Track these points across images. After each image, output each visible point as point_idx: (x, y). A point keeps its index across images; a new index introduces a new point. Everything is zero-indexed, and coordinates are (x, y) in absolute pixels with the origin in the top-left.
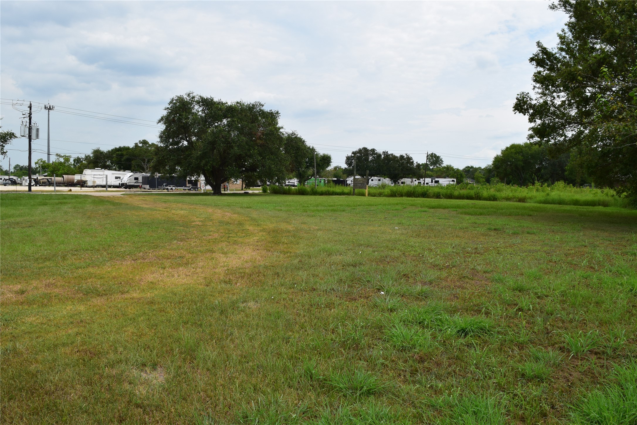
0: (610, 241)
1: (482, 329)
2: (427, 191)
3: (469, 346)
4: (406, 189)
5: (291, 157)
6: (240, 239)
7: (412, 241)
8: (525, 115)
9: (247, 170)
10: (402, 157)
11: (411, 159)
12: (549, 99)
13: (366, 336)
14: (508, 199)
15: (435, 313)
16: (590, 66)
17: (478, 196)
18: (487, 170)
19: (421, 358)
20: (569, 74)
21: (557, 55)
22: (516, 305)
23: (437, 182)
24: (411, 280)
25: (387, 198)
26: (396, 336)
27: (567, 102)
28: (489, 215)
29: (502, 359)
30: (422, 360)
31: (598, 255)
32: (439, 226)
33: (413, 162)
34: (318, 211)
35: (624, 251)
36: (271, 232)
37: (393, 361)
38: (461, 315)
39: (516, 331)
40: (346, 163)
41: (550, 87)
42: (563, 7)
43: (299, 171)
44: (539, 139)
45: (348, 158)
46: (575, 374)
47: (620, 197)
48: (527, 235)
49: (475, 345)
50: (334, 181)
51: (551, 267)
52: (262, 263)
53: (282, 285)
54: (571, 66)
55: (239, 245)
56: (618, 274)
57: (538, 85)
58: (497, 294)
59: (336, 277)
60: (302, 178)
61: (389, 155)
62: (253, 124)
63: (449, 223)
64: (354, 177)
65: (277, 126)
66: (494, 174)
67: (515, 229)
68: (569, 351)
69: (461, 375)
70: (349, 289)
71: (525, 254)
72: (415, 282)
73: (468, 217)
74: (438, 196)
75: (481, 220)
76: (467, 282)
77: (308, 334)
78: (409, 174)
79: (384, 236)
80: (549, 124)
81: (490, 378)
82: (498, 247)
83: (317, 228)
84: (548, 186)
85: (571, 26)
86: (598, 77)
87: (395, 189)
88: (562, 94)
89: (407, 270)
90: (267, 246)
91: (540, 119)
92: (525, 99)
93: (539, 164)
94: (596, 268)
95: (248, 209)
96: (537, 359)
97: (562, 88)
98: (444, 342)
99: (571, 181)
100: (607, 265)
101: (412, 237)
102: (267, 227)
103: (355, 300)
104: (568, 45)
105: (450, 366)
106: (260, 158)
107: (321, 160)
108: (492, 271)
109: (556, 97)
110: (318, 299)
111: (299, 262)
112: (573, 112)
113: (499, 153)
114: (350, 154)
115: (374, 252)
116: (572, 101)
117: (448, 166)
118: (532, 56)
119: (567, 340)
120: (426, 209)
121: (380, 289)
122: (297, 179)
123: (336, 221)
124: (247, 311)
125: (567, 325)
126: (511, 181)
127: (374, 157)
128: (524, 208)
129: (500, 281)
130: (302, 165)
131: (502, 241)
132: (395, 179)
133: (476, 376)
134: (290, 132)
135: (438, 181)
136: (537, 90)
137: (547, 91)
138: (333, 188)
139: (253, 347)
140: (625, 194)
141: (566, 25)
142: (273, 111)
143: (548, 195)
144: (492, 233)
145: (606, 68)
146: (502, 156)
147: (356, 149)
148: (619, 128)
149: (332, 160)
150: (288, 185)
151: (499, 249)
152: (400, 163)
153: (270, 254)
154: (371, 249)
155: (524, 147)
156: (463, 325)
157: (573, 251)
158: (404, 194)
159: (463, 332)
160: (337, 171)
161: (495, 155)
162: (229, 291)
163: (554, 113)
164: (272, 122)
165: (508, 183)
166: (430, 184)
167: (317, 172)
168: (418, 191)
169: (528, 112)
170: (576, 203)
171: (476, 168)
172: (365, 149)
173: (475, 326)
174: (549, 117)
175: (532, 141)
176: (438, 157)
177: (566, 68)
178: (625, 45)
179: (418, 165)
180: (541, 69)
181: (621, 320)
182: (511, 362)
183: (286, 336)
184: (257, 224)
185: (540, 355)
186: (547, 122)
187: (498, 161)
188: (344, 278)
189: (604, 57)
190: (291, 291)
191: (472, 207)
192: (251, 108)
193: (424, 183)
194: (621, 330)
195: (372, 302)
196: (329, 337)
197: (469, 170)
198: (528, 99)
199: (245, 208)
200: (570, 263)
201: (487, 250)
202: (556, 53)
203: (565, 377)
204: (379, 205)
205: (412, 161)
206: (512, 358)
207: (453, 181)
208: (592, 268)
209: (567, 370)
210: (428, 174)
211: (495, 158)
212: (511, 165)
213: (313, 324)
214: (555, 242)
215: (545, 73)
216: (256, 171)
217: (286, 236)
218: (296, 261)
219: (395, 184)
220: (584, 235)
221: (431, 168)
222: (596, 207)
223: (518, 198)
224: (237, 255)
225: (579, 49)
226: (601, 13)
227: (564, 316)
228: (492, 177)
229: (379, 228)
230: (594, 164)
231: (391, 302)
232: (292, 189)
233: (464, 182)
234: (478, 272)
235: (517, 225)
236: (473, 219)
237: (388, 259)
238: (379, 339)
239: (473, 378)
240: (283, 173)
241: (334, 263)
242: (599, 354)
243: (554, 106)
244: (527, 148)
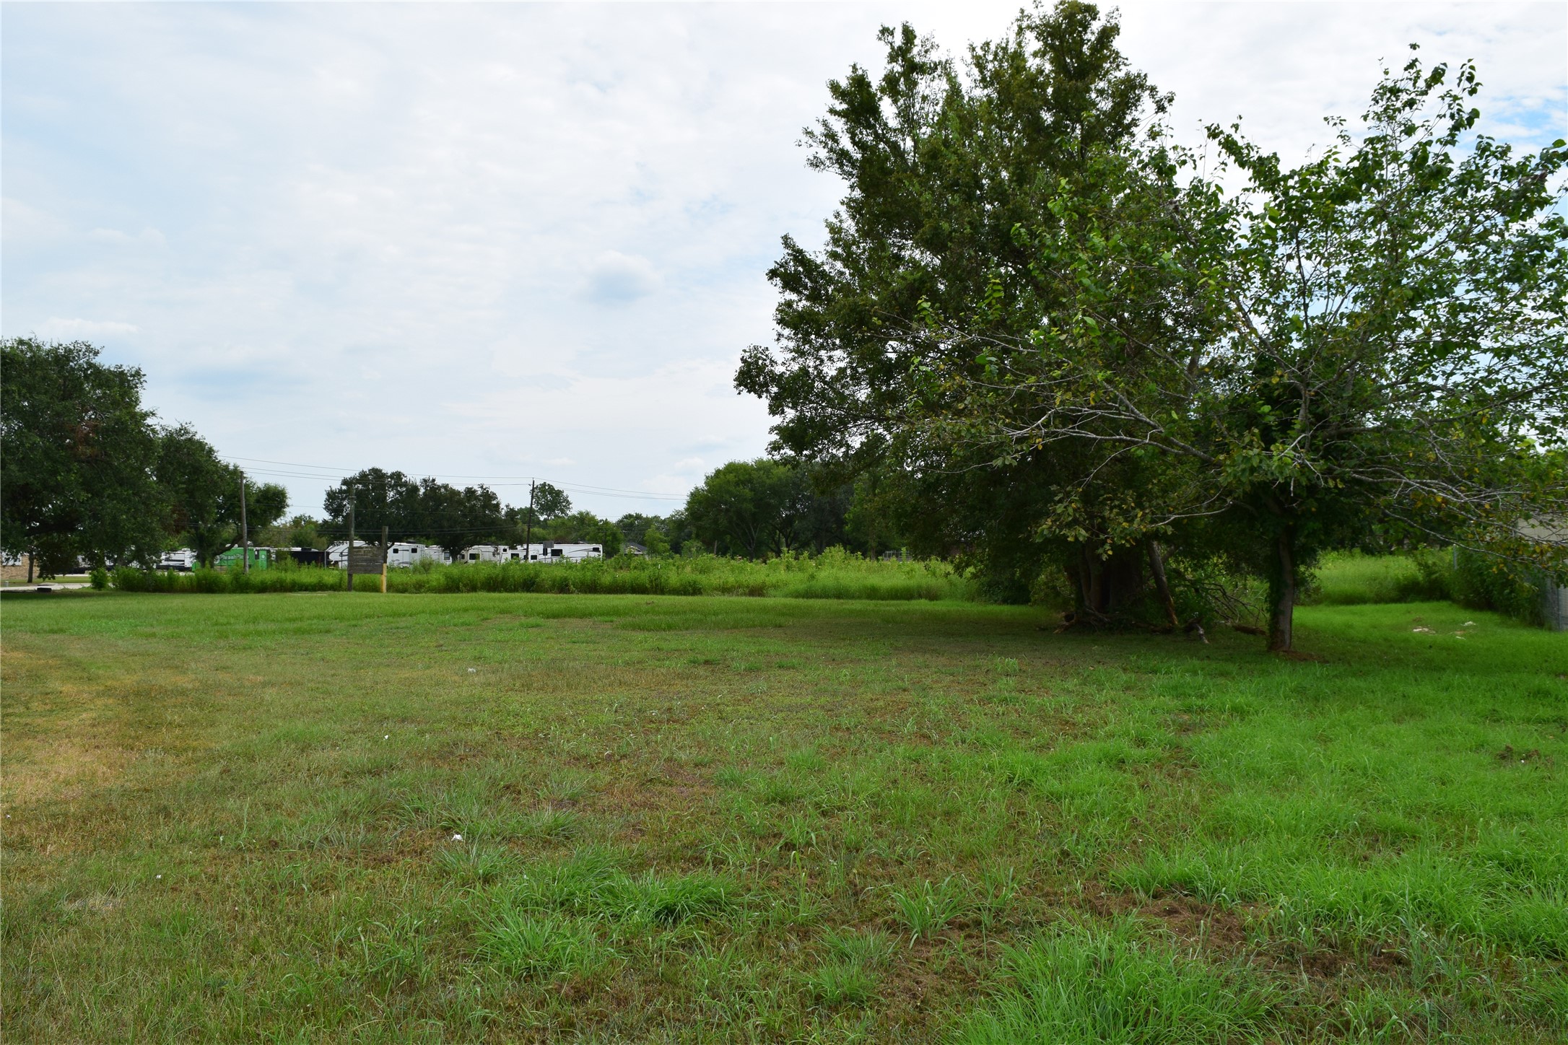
0: (952, 674)
1: (710, 902)
2: (537, 575)
3: (689, 945)
4: (484, 573)
5: (177, 492)
6: (39, 721)
7: (515, 701)
8: (760, 397)
9: (46, 528)
10: (470, 492)
11: (493, 497)
12: (811, 363)
13: (431, 951)
14: (725, 590)
15: (598, 874)
16: (894, 296)
17: (657, 585)
18: (674, 522)
19: (578, 991)
20: (851, 311)
21: (826, 268)
22: (777, 836)
23: (557, 553)
24: (525, 799)
25: (437, 596)
26: (509, 944)
27: (849, 371)
28: (687, 629)
29: (764, 968)
30: (580, 997)
31: (935, 708)
32: (575, 659)
33: (498, 505)
34: (259, 633)
35: (982, 694)
36: (132, 697)
37: (508, 1008)
38: (657, 872)
39: (788, 897)
40: (327, 508)
41: (813, 337)
42: (837, 166)
43: (197, 528)
44: (793, 453)
45: (332, 496)
46: (928, 980)
47: (961, 576)
48: (780, 672)
49: (700, 940)
50: (294, 554)
51: (840, 741)
52: (114, 784)
53: (183, 840)
54: (855, 294)
55: (40, 737)
56: (979, 746)
57: (787, 332)
58: (733, 815)
59: (331, 807)
60: (206, 548)
61: (439, 488)
62: (68, 403)
63: (598, 653)
64: (351, 544)
65: (137, 410)
66: (690, 533)
67: (752, 659)
68: (907, 930)
69: (679, 1020)
70: (370, 836)
71: (780, 715)
72: (537, 803)
73: (640, 636)
74: (562, 587)
75: (672, 641)
76: (660, 793)
77: (274, 967)
78: (490, 535)
79: (442, 692)
80: (812, 418)
81: (747, 1017)
82: (718, 705)
83: (260, 678)
84: (811, 557)
85: (855, 208)
86: (911, 320)
87: (455, 572)
88: (838, 353)
89: (514, 775)
90: (124, 736)
91: (794, 407)
92: (760, 362)
93: (789, 509)
94: (936, 737)
95: (56, 636)
96: (843, 957)
97: (838, 341)
98: (628, 943)
99: (856, 546)
100: (956, 731)
101: (512, 690)
102: (116, 684)
103: (389, 862)
104: (847, 246)
105: (648, 1000)
106: (84, 496)
107: (258, 501)
108: (713, 761)
109: (825, 359)
110: (288, 868)
111: (221, 773)
112: (863, 394)
113: (701, 484)
114: (337, 485)
115: (421, 733)
116: (860, 370)
117: (581, 514)
118: (772, 266)
119: (897, 905)
120: (540, 621)
121: (450, 828)
122: (192, 551)
123: (311, 659)
124: (87, 923)
125: (894, 870)
126: (729, 548)
127: (400, 493)
128: (765, 610)
129: (733, 783)
130: (208, 513)
131: (724, 688)
132: (454, 546)
133: (714, 1017)
134: (174, 425)
135: (561, 551)
136: (784, 342)
137: (807, 347)
138: (293, 571)
139: (119, 1022)
140: (971, 569)
141: (842, 203)
142: (125, 368)
143: (812, 577)
144: (701, 671)
145: (926, 301)
146: (708, 491)
147: (353, 472)
148: (960, 431)
149: (288, 501)
150: (167, 567)
151: (721, 707)
152: (465, 507)
153: (134, 756)
154: (412, 728)
155: (754, 469)
156: (669, 899)
157: (881, 703)
158: (479, 585)
159: (669, 913)
160: (302, 527)
161: (692, 489)
162: (24, 871)
163: (822, 395)
164: (123, 398)
165: (722, 552)
166: (541, 557)
167: (249, 532)
168: (513, 577)
169: (767, 391)
170: (872, 593)
171: (647, 518)
172: (376, 472)
173: (695, 896)
174: (813, 403)
175: (777, 457)
176: (559, 493)
177: (846, 296)
178: (961, 256)
179: (512, 513)
180: (794, 297)
181: (1000, 848)
182: (788, 972)
183: (210, 979)
184: (85, 675)
185: (847, 947)
186: (809, 414)
187: (697, 500)
188: (353, 809)
189: (921, 278)
190: (209, 853)
191: (647, 612)
192: (61, 359)
193: (526, 557)
194: (1003, 868)
195: (433, 864)
196: (331, 967)
197: (632, 524)
198: (768, 362)
199: (45, 632)
200: (878, 730)
201: (695, 711)
202: (823, 264)
203: (908, 990)
204: (420, 613)
205: (495, 502)
206: (787, 961)
207: (596, 550)
208: (925, 736)
209: (909, 973)
210: (534, 534)
211: (692, 494)
212: (727, 511)
213: (284, 939)
214: (841, 684)
215: (801, 304)
216: (73, 530)
217: (175, 706)
218: (214, 772)
219: (454, 559)
220: (899, 665)
221: (542, 518)
222: (914, 602)
223: (748, 587)
224: (36, 767)
225: (868, 260)
226: (914, 186)
227: (885, 850)
228: (685, 540)
229: (428, 671)
230: (909, 509)
231: (486, 858)
232: (178, 577)
233: (622, 551)
234: (681, 767)
235: (753, 649)
236: (652, 639)
237: (461, 751)
238: (465, 956)
239: (707, 1023)
240: (153, 536)
241: (320, 771)
242: (968, 926)
243: (823, 379)
244: (762, 472)
